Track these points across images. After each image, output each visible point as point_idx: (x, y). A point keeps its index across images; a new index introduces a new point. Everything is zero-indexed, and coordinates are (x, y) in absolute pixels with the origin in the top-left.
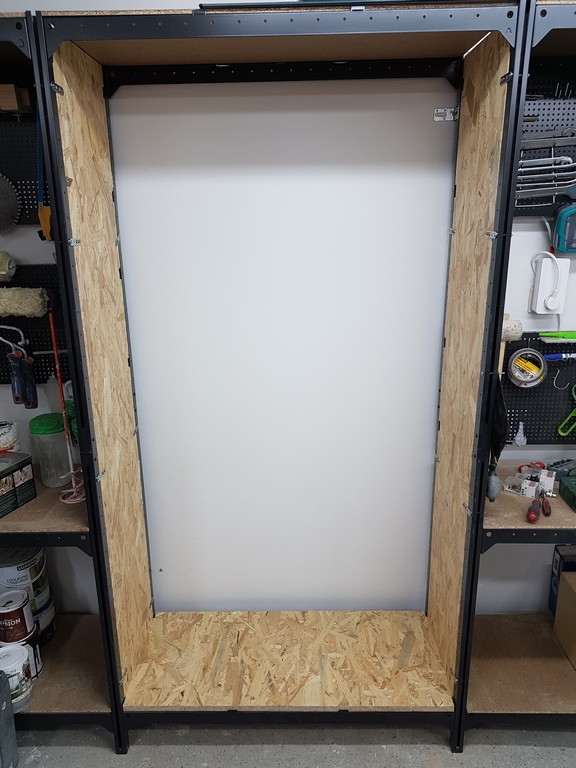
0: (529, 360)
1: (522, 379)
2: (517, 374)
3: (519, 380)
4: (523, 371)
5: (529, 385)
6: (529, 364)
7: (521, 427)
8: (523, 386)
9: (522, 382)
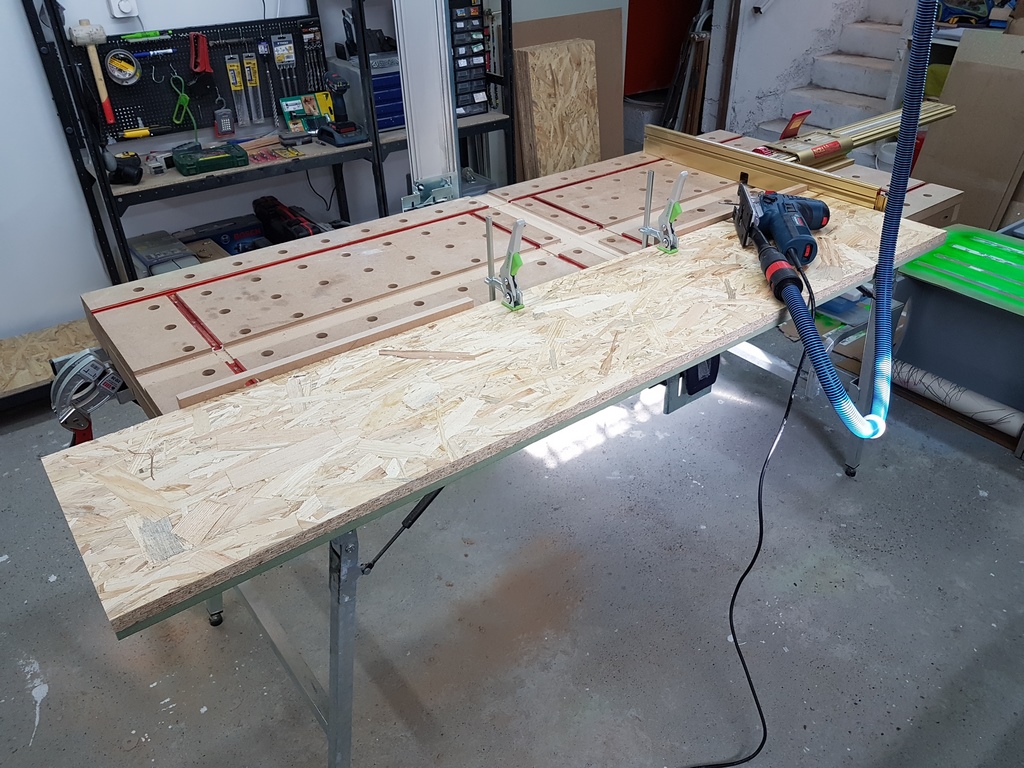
0: (122, 59)
1: (122, 77)
2: (116, 74)
3: (119, 79)
4: (120, 70)
5: (130, 82)
6: (123, 63)
7: (140, 122)
8: (125, 84)
9: (123, 80)
